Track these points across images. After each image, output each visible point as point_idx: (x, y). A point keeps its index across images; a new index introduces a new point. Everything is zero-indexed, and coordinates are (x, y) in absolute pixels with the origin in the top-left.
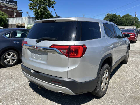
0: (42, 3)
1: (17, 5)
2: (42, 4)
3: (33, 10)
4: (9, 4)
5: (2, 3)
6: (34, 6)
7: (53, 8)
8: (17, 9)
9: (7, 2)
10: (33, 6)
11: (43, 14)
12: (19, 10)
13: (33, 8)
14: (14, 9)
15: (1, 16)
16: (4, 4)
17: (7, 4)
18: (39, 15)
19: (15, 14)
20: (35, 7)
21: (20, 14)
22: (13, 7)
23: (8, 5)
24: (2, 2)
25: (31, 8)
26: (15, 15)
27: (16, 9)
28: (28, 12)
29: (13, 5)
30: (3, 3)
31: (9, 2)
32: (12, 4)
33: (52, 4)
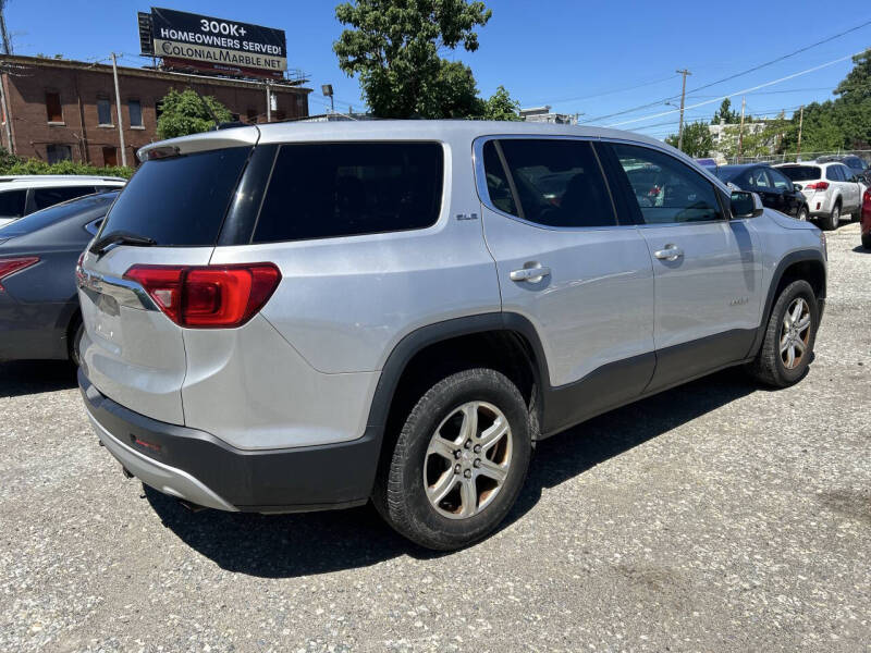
0: (409, 27)
1: (284, 54)
2: (408, 32)
3: (357, 75)
4: (241, 49)
5: (206, 49)
6: (361, 48)
7: (473, 46)
8: (285, 74)
9: (234, 38)
10: (356, 48)
11: (412, 90)
12: (294, 78)
13: (360, 61)
14: (269, 73)
15: (198, 120)
16: (217, 51)
17: (232, 53)
18: (390, 97)
19: (273, 104)
20: (370, 56)
21: (299, 102)
22: (263, 66)
23: (238, 53)
24: (208, 45)
25: (351, 59)
26: (274, 108)
27: (277, 75)
28: (330, 87)
29: (261, 53)
30: (213, 45)
31: (241, 39)
32: (258, 46)
33: (468, 27)
